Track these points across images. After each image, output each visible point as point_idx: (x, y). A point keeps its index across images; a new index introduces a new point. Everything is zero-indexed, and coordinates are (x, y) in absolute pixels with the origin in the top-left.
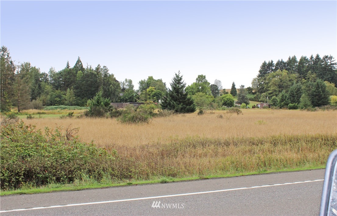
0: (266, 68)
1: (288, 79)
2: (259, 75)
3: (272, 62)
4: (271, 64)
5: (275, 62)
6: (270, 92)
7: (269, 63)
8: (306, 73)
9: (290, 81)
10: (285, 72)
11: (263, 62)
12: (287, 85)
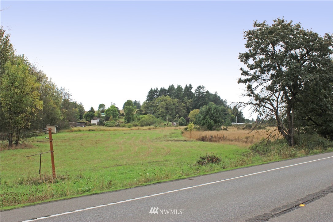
0: (152, 94)
1: (172, 103)
2: (147, 99)
3: (157, 89)
4: (156, 91)
5: (159, 89)
6: (159, 113)
7: (154, 90)
8: (183, 99)
9: (173, 104)
10: (168, 98)
11: (150, 89)
12: (172, 108)
